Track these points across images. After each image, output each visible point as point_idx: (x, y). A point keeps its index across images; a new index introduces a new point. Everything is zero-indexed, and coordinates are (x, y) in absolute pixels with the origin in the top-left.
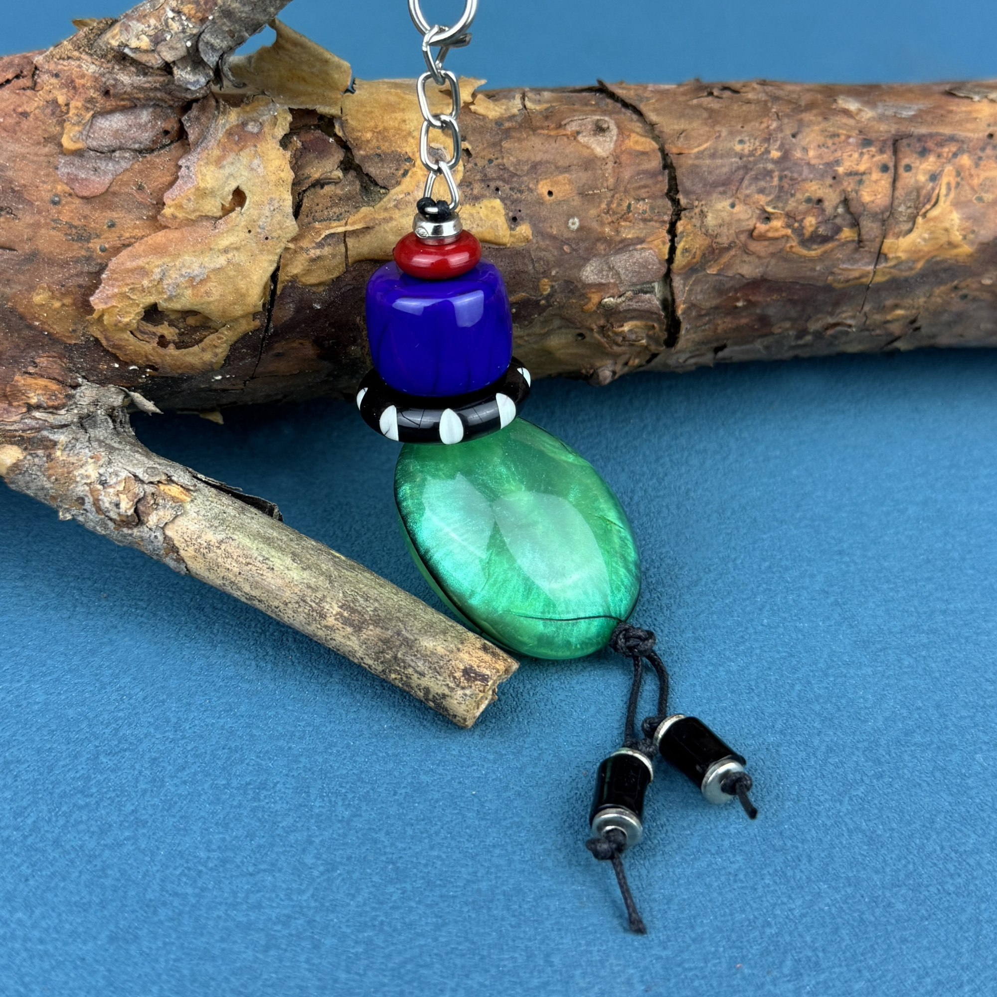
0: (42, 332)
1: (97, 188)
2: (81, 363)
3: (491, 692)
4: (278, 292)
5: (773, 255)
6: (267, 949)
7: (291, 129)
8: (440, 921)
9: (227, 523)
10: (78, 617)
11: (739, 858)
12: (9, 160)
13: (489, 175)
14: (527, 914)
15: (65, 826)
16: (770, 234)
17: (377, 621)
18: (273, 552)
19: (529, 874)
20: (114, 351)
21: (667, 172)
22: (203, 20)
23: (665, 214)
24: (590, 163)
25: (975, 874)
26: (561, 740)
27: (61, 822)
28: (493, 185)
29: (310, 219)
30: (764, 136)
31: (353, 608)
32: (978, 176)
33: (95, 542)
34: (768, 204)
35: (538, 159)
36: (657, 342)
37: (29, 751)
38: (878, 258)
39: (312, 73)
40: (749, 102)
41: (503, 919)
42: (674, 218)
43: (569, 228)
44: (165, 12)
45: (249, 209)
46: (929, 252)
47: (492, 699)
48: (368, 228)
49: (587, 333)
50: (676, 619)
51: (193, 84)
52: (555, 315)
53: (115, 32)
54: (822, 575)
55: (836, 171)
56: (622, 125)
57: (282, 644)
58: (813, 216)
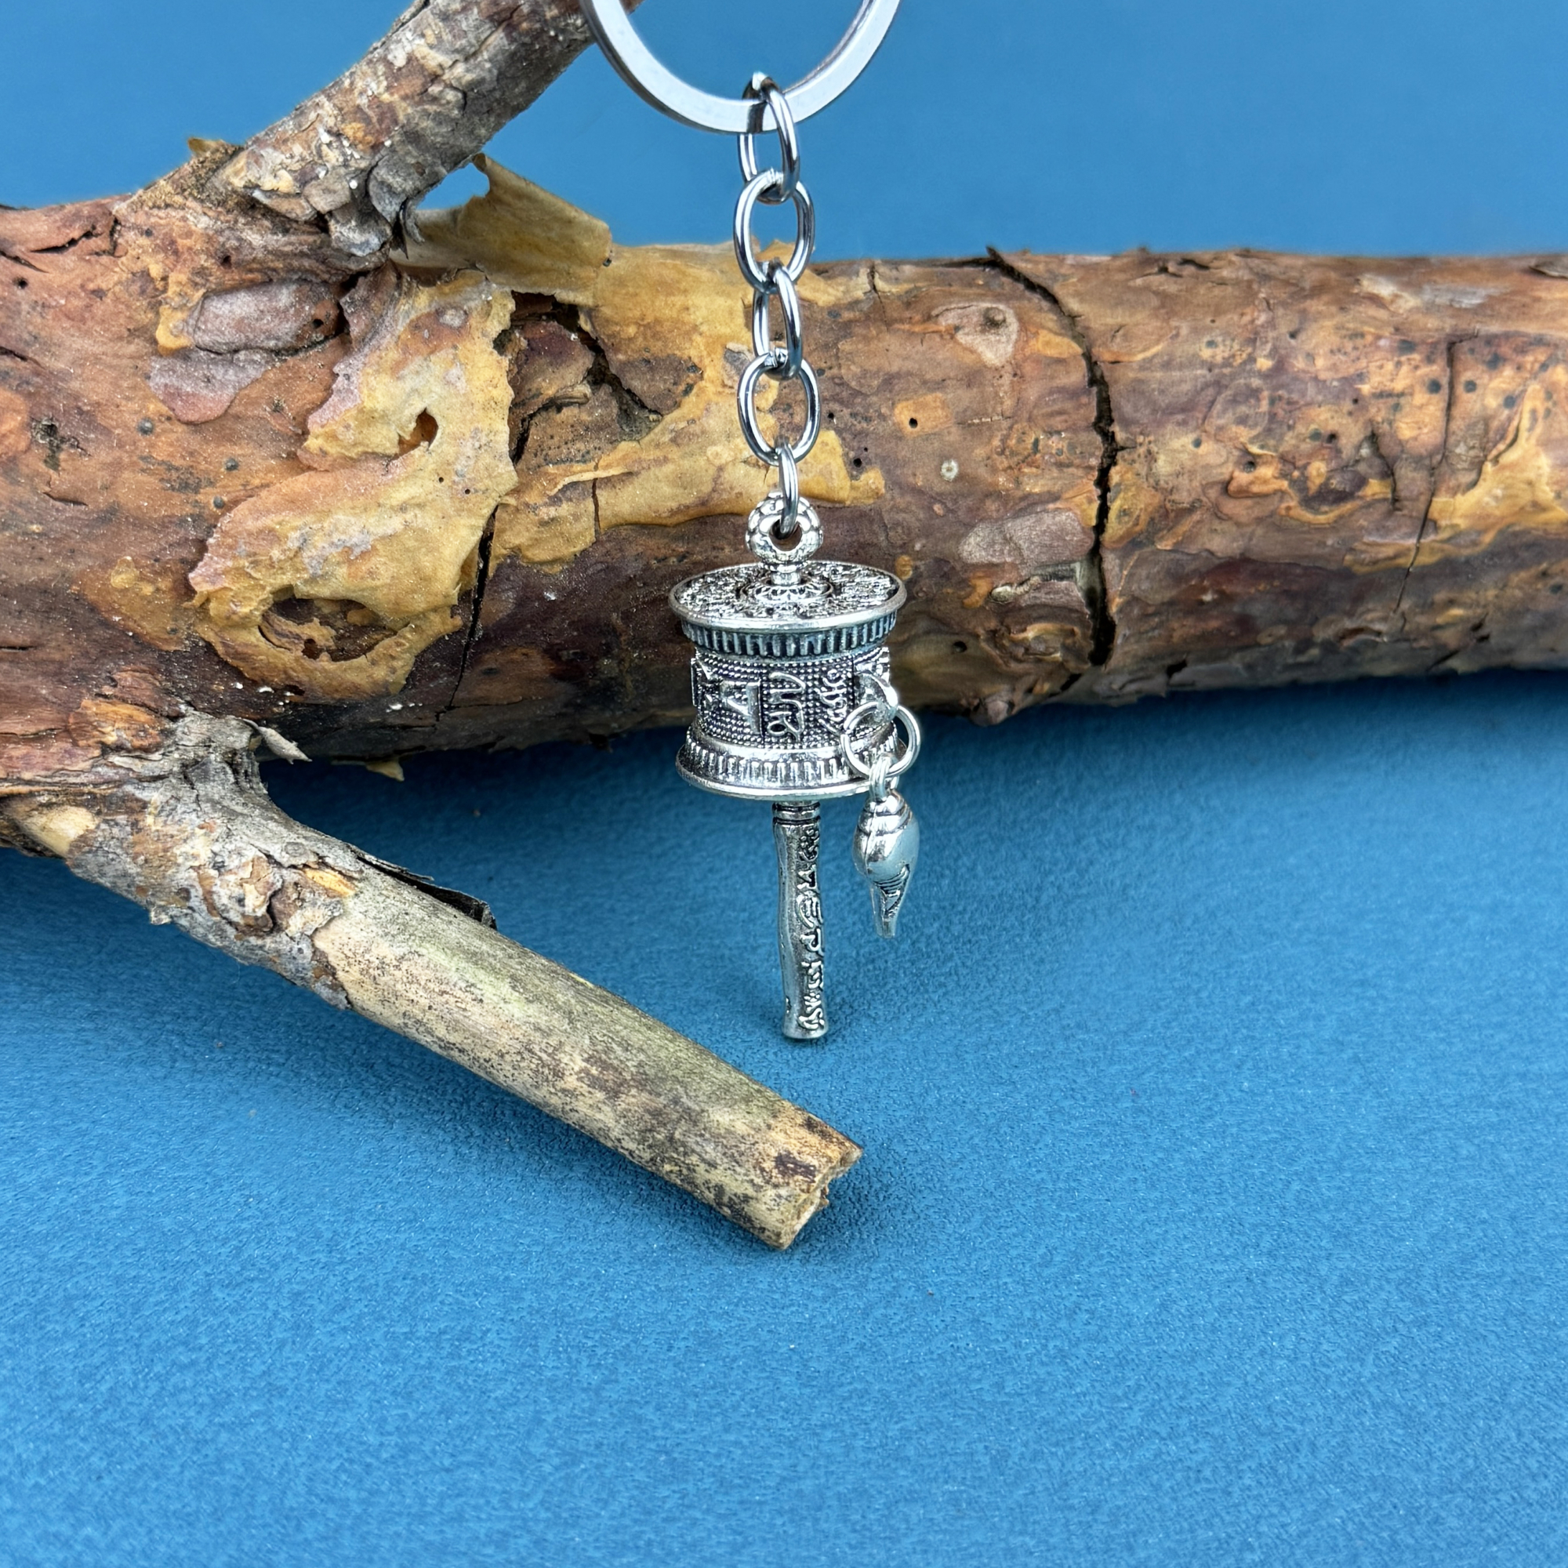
0: (124, 632)
1: (211, 409)
2: (185, 682)
3: (818, 1193)
4: (491, 574)
5: (1259, 520)
7: (512, 322)
8: (739, 1539)
9: (411, 930)
10: (178, 1076)
11: (1203, 1445)
12: (73, 363)
14: (875, 1528)
15: (158, 1395)
16: (1255, 489)
17: (643, 1082)
18: (482, 975)
19: (878, 1467)
20: (235, 663)
21: (1095, 389)
22: (376, 147)
23: (1092, 455)
24: (974, 375)
26: (928, 1267)
27: (154, 1387)
28: (824, 409)
29: (540, 459)
30: (1246, 335)
31: (605, 1062)
33: (204, 963)
34: (1252, 440)
35: (895, 369)
36: (1079, 656)
37: (103, 1281)
38: (1423, 526)
39: (550, 239)
40: (1222, 283)
41: (837, 1536)
42: (1106, 461)
43: (941, 476)
44: (317, 133)
45: (441, 444)
46: (1503, 518)
47: (821, 1205)
48: (630, 474)
49: (970, 643)
50: (1106, 1081)
51: (360, 246)
52: (919, 613)
53: (239, 166)
54: (1334, 1017)
55: (1359, 390)
56: (1026, 318)
57: (495, 1120)
58: (1323, 460)
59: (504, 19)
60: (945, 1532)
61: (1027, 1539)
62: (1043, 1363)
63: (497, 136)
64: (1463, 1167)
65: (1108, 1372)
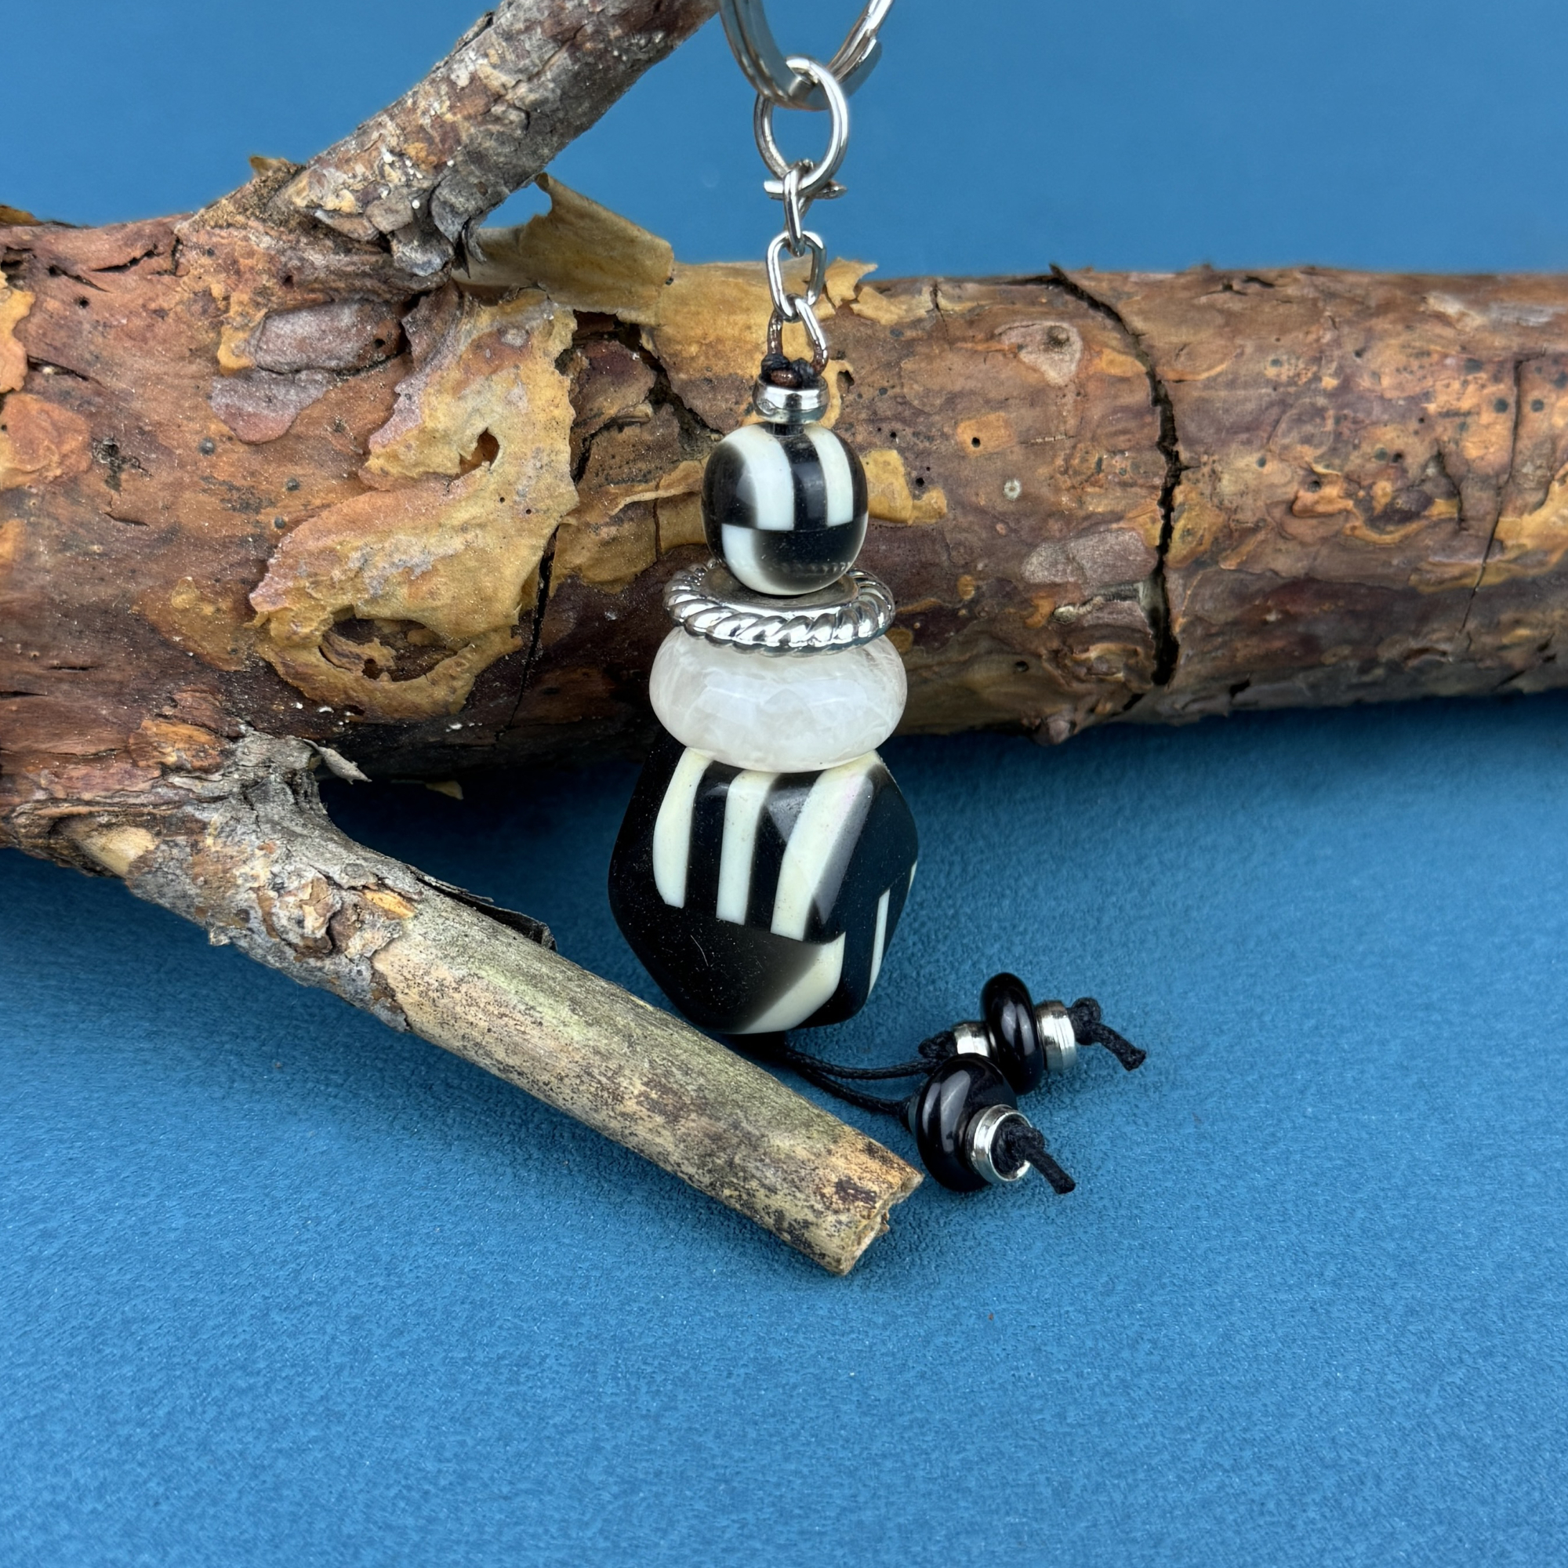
0: (184, 653)
1: (272, 429)
2: (245, 702)
3: (879, 1219)
4: (551, 593)
5: (1324, 540)
7: (574, 341)
9: (471, 952)
10: (237, 1097)
11: (1267, 1477)
12: (135, 383)
13: (880, 412)
15: (216, 1420)
16: (1321, 508)
17: (703, 1106)
18: (541, 997)
19: (939, 1498)
20: (295, 683)
21: (1159, 409)
22: (439, 167)
23: (1156, 474)
24: (1038, 394)
26: (989, 1294)
27: (212, 1412)
28: (887, 428)
29: (602, 478)
30: (1311, 353)
31: (664, 1086)
33: (262, 982)
34: (1318, 460)
35: (957, 387)
36: (1141, 676)
37: (161, 1304)
38: (1490, 546)
39: (611, 258)
40: (1288, 301)
42: (1170, 481)
43: (1004, 496)
44: (380, 153)
45: (503, 463)
47: (881, 1230)
48: (691, 493)
49: (1032, 663)
50: (1169, 1106)
51: (422, 266)
52: (982, 632)
53: (301, 185)
55: (1425, 410)
56: (1090, 336)
57: (553, 1142)
58: (1388, 479)
59: (567, 38)
62: (1104, 1394)
63: (560, 155)
64: (1528, 1195)
65: (1171, 1403)
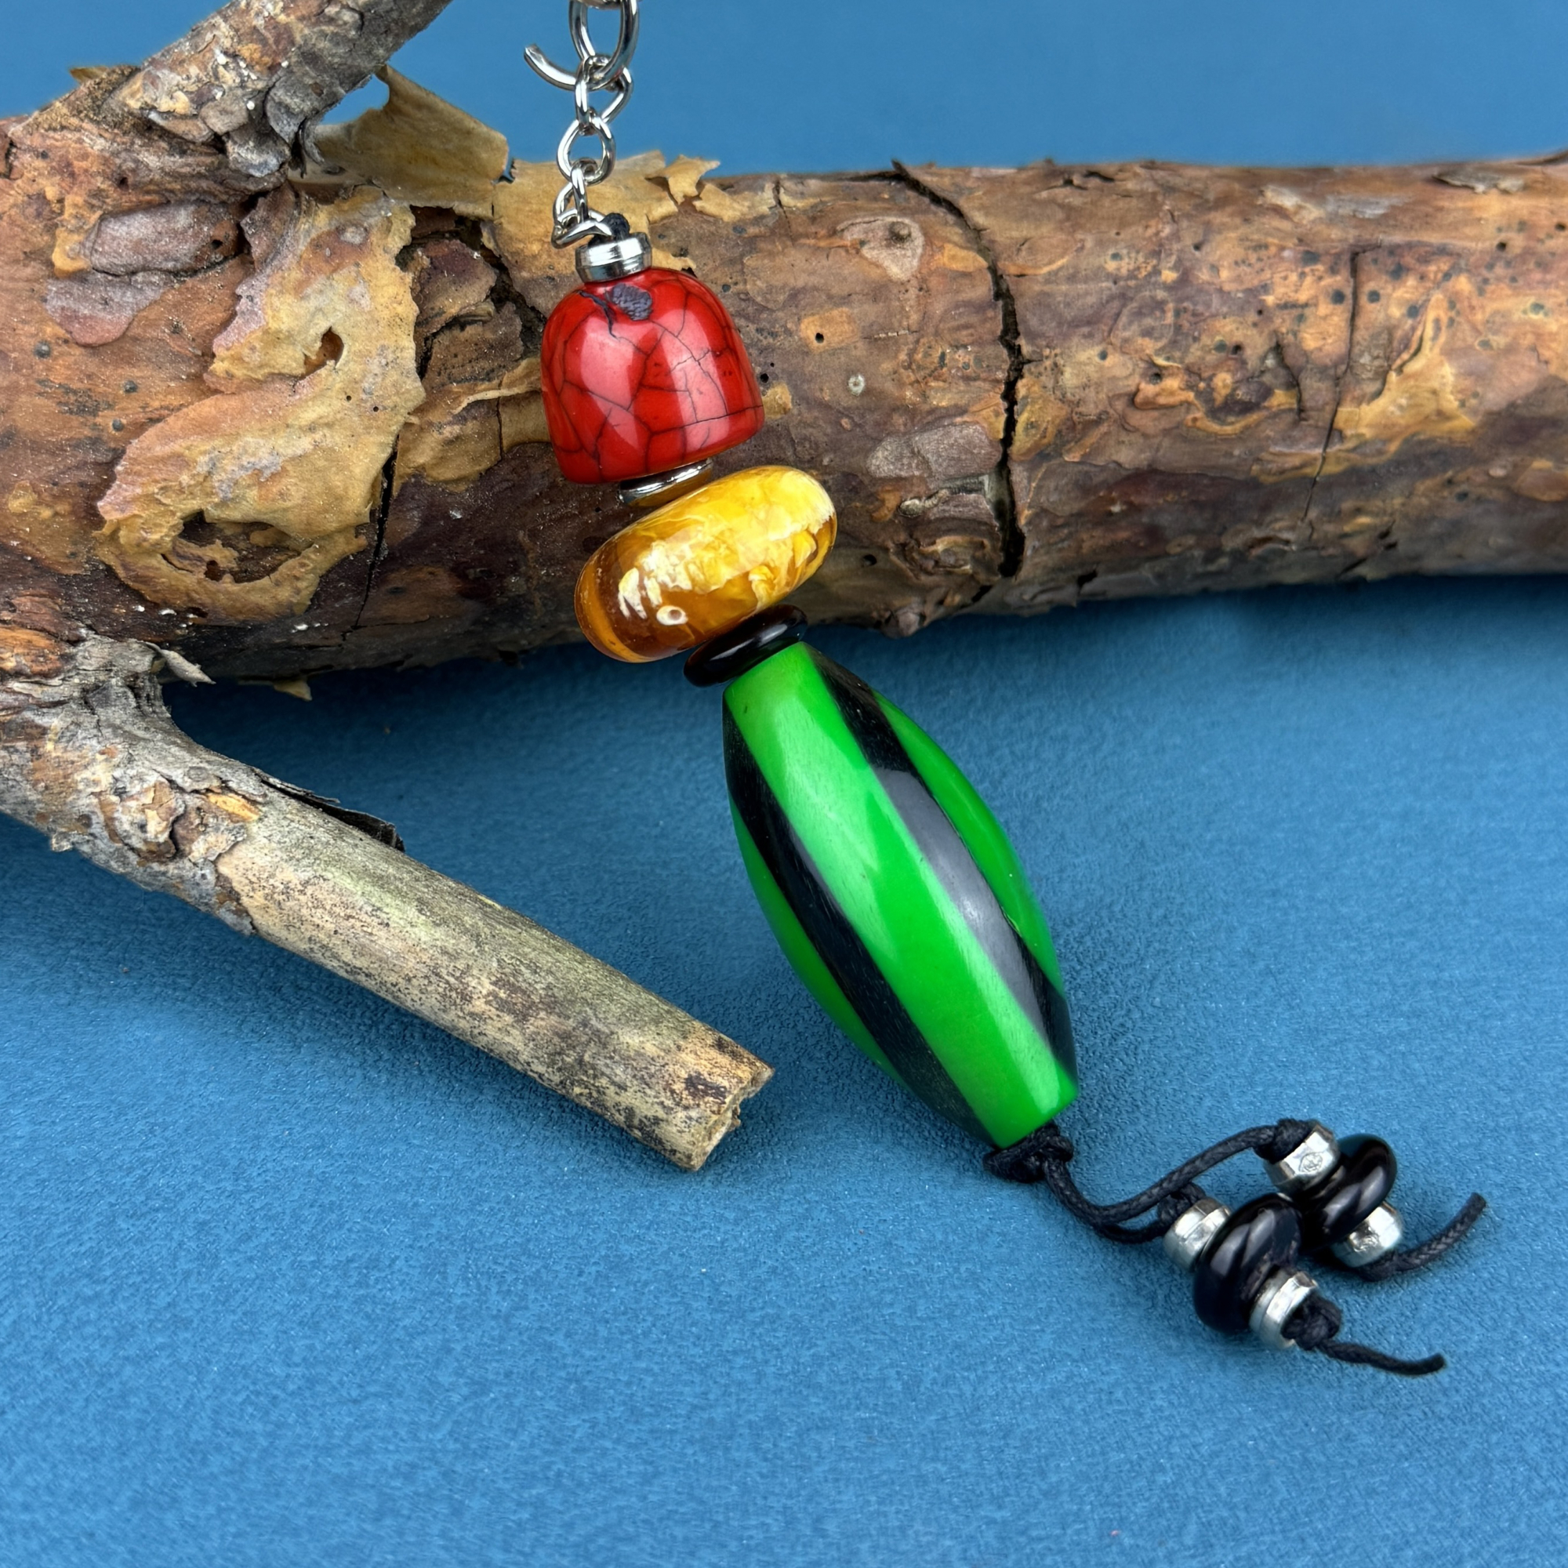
0: (22, 556)
1: (109, 331)
2: (85, 605)
3: (729, 1114)
4: (395, 493)
5: (1166, 432)
6: (378, 1517)
7: (413, 238)
8: (650, 1469)
9: (316, 854)
10: (83, 1003)
11: (1115, 1367)
14: (787, 1456)
15: (62, 1327)
16: (1162, 400)
17: (552, 1004)
18: (388, 898)
19: (790, 1394)
20: (137, 586)
21: (1000, 303)
22: (273, 68)
23: (998, 368)
24: (881, 290)
25: (1482, 1388)
26: (840, 1188)
27: (57, 1322)
29: (444, 377)
30: (1151, 247)
31: (513, 985)
32: (1483, 307)
33: (108, 887)
34: (1158, 352)
35: (800, 283)
36: (988, 568)
38: (1329, 436)
39: (447, 151)
40: (1127, 195)
41: (748, 1465)
42: (1013, 375)
43: (848, 390)
44: (213, 54)
45: (347, 362)
46: (1408, 427)
47: (732, 1125)
48: (534, 392)
49: (880, 556)
51: (258, 167)
53: (135, 87)
54: (1246, 928)
55: (1263, 302)
56: (931, 232)
57: (404, 1043)
58: (1228, 371)
60: (856, 1459)
61: (939, 1465)
62: (955, 1287)
64: (1375, 1078)
65: (1020, 1295)
